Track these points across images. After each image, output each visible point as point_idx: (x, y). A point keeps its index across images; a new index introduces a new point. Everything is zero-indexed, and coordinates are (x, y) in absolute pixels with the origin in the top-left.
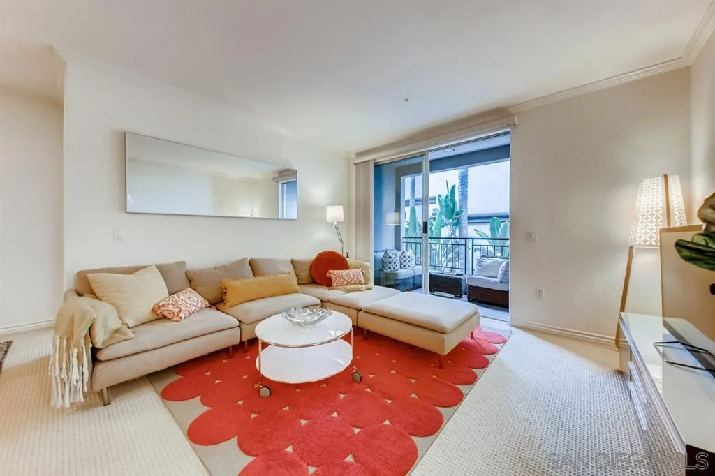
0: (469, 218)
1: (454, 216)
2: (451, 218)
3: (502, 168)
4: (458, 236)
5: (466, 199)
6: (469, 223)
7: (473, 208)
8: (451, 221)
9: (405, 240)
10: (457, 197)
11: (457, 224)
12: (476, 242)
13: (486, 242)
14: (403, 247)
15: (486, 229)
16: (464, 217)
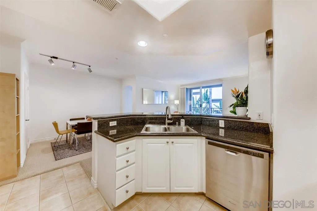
0: (212, 100)
1: (207, 100)
2: (206, 100)
3: (220, 89)
4: (208, 107)
5: (211, 94)
6: (212, 102)
7: (213, 97)
8: (206, 101)
9: (192, 108)
10: (208, 93)
11: (208, 102)
12: (214, 109)
13: (219, 109)
14: (192, 110)
15: (218, 104)
16: (210, 100)
